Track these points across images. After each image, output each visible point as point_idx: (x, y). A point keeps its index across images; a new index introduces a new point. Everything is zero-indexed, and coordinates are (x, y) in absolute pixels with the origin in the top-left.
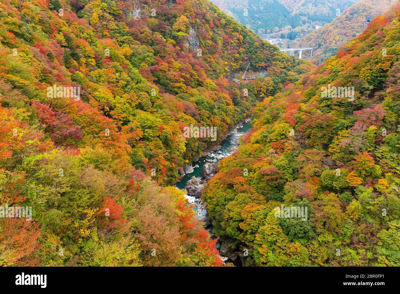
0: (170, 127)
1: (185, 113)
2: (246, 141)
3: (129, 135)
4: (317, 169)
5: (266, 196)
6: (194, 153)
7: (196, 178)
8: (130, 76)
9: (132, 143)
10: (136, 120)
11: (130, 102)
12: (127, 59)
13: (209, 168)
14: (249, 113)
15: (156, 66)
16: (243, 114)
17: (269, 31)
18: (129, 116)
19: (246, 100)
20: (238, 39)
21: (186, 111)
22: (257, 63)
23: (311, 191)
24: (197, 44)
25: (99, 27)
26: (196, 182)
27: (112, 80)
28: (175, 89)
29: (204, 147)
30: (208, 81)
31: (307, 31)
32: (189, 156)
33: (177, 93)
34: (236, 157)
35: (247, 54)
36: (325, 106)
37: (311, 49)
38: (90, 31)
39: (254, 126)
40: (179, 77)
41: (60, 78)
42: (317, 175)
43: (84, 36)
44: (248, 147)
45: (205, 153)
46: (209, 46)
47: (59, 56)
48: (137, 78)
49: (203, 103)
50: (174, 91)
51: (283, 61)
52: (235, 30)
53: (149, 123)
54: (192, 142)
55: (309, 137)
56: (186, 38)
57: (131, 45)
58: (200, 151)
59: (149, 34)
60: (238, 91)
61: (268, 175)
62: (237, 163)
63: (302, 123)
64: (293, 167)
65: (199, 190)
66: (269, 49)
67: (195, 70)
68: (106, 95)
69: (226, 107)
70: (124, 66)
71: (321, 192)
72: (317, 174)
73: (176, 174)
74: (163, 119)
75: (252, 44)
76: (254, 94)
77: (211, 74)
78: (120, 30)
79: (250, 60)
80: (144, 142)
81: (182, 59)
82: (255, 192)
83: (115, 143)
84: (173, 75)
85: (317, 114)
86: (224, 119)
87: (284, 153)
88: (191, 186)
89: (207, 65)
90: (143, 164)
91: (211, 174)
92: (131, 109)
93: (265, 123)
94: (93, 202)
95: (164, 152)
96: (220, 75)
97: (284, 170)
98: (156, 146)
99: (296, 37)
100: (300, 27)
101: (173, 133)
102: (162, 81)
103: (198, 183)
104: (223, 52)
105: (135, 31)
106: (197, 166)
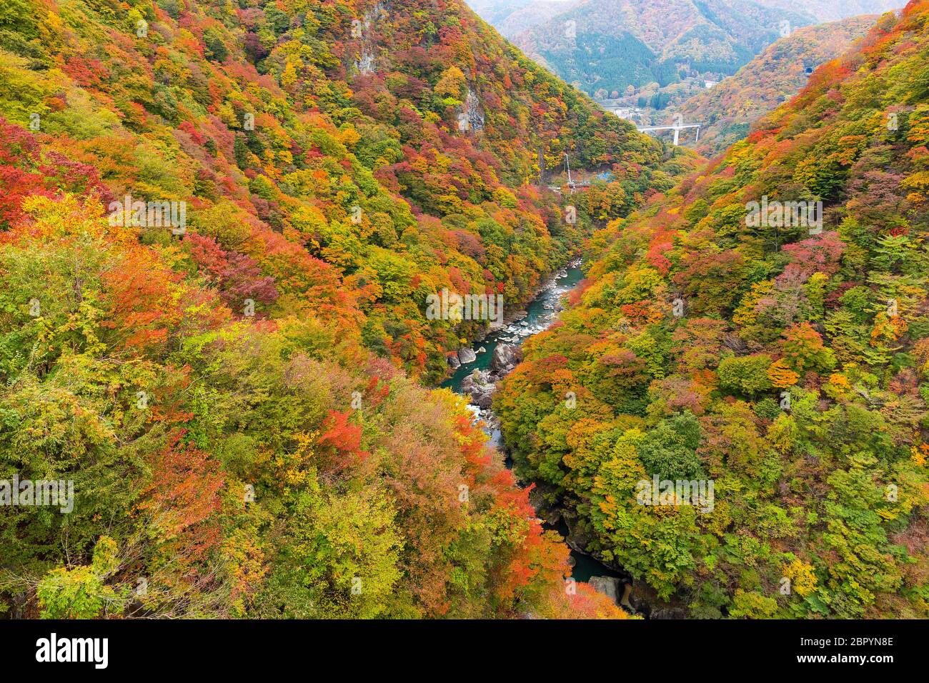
0: (432, 276)
1: (459, 251)
2: (572, 303)
3: (358, 293)
4: (710, 356)
5: (614, 405)
6: (477, 325)
7: (480, 372)
8: (357, 184)
9: (363, 307)
10: (368, 265)
11: (358, 230)
12: (352, 151)
13: (505, 353)
14: (579, 251)
15: (405, 163)
16: (568, 252)
17: (615, 93)
18: (356, 258)
20: (558, 111)
21: (462, 248)
22: (594, 154)
23: (700, 396)
24: (480, 120)
25: (297, 91)
26: (481, 379)
27: (324, 191)
28: (441, 206)
30: (502, 190)
31: (688, 91)
32: (467, 331)
33: (444, 214)
34: (556, 332)
35: (575, 137)
36: (726, 236)
37: (697, 126)
38: (281, 98)
39: (589, 275)
40: (447, 183)
41: (229, 187)
42: (711, 366)
43: (270, 109)
44: (578, 315)
45: (498, 325)
46: (502, 125)
47: (226, 146)
48: (369, 186)
49: (492, 232)
50: (439, 211)
51: (644, 151)
52: (552, 92)
53: (392, 271)
55: (695, 295)
56: (459, 108)
57: (358, 125)
58: (487, 321)
59: (391, 103)
60: (557, 209)
61: (617, 366)
62: (558, 344)
63: (682, 268)
64: (664, 352)
65: (486, 395)
66: (616, 129)
67: (477, 170)
68: (314, 218)
69: (536, 239)
70: (346, 164)
71: (719, 398)
72: (710, 365)
73: (444, 364)
74: (419, 263)
75: (585, 119)
76: (588, 214)
77: (508, 178)
78: (337, 96)
79: (580, 149)
80: (385, 305)
81: (452, 150)
82: (593, 398)
83: (337, 308)
84: (437, 181)
85: (711, 252)
86: (531, 261)
87: (648, 325)
88: (472, 387)
89: (500, 160)
90: (383, 347)
91: (508, 364)
92: (360, 245)
93: (611, 269)
94: (309, 420)
95: (422, 324)
96: (524, 179)
97: (647, 356)
98: (406, 313)
99: (668, 103)
100: (675, 85)
101: (437, 288)
102: (416, 192)
103: (485, 382)
104: (530, 134)
105: (365, 98)
106: (483, 349)
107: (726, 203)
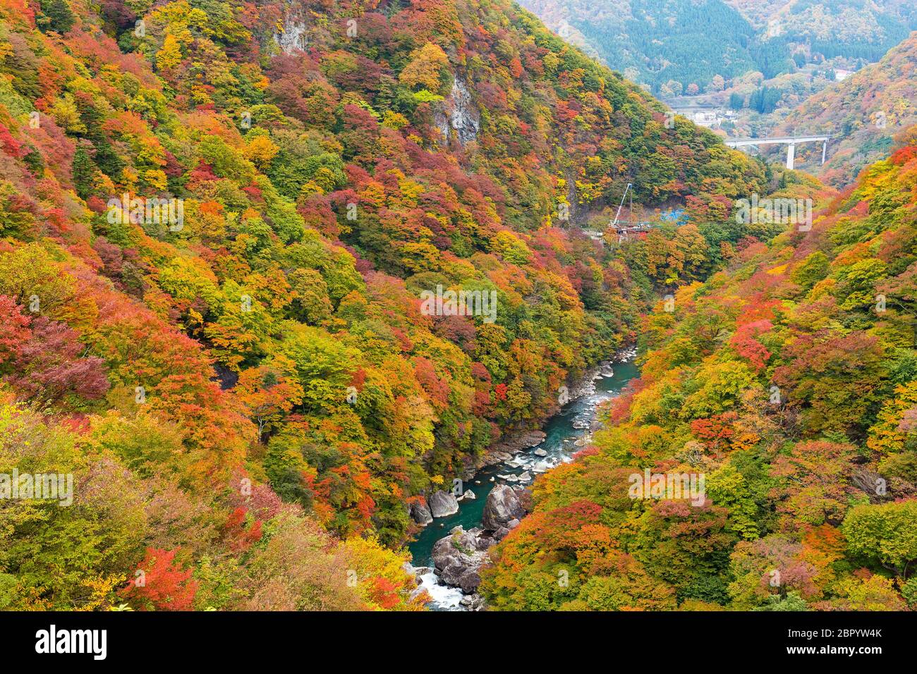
0: (387, 372)
1: (433, 331)
2: (618, 417)
3: (262, 397)
4: (830, 503)
5: (677, 585)
6: (462, 454)
7: (464, 532)
8: (269, 222)
9: (270, 421)
10: (282, 353)
11: (268, 297)
12: (263, 172)
13: (506, 500)
14: (633, 334)
15: (349, 191)
16: (614, 336)
17: (693, 86)
18: (261, 341)
19: (621, 293)
20: (598, 113)
21: (437, 326)
22: (655, 181)
23: (815, 568)
24: (472, 125)
25: (180, 78)
26: (465, 544)
27: (215, 234)
28: (405, 260)
29: (492, 437)
30: (506, 235)
31: (809, 85)
32: (444, 464)
33: (410, 272)
34: (587, 464)
35: (625, 154)
36: (856, 309)
37: (822, 139)
38: (155, 89)
39: (645, 372)
40: (416, 223)
41: (59, 225)
42: (832, 520)
43: (136, 105)
44: (623, 436)
45: (496, 454)
46: (508, 133)
47: (59, 162)
48: (290, 226)
50: (403, 267)
51: (736, 177)
52: (589, 84)
53: (321, 362)
54: (455, 419)
55: (806, 405)
56: (439, 107)
57: (275, 131)
58: (478, 447)
59: (329, 98)
60: (598, 268)
61: (681, 520)
62: (587, 482)
63: (786, 360)
64: (759, 496)
65: (473, 570)
66: (691, 141)
67: (465, 203)
68: (196, 276)
69: (561, 313)
70: (252, 190)
71: (846, 572)
72: (831, 517)
73: (403, 517)
74: (365, 349)
75: (641, 126)
76: (648, 276)
77: (516, 217)
78: (243, 87)
79: (633, 173)
80: (307, 417)
81: (426, 171)
82: (642, 572)
83: (206, 411)
84: (399, 219)
85: (831, 334)
86: (553, 350)
87: (733, 452)
88: (450, 557)
89: (504, 188)
90: (299, 486)
91: (510, 518)
92: (269, 319)
93: (677, 363)
94: (111, 556)
95: (367, 449)
96: (543, 218)
97: (730, 503)
98: (341, 430)
99: (778, 104)
100: (788, 75)
101: (394, 391)
102: (365, 236)
103: (472, 549)
104: (554, 149)
105: (288, 90)
106: (471, 495)
107: (855, 257)
